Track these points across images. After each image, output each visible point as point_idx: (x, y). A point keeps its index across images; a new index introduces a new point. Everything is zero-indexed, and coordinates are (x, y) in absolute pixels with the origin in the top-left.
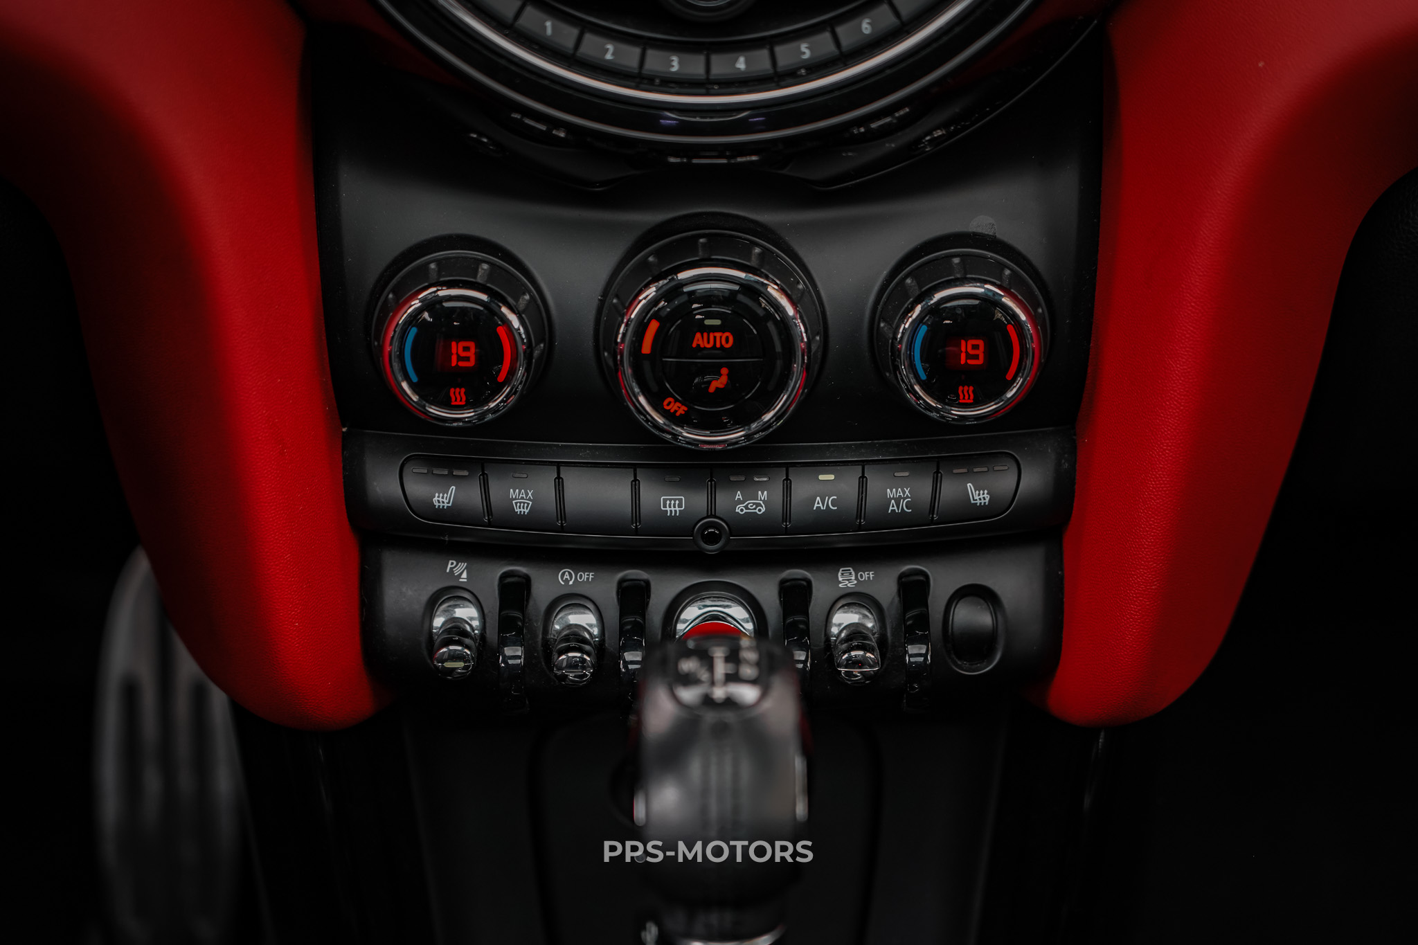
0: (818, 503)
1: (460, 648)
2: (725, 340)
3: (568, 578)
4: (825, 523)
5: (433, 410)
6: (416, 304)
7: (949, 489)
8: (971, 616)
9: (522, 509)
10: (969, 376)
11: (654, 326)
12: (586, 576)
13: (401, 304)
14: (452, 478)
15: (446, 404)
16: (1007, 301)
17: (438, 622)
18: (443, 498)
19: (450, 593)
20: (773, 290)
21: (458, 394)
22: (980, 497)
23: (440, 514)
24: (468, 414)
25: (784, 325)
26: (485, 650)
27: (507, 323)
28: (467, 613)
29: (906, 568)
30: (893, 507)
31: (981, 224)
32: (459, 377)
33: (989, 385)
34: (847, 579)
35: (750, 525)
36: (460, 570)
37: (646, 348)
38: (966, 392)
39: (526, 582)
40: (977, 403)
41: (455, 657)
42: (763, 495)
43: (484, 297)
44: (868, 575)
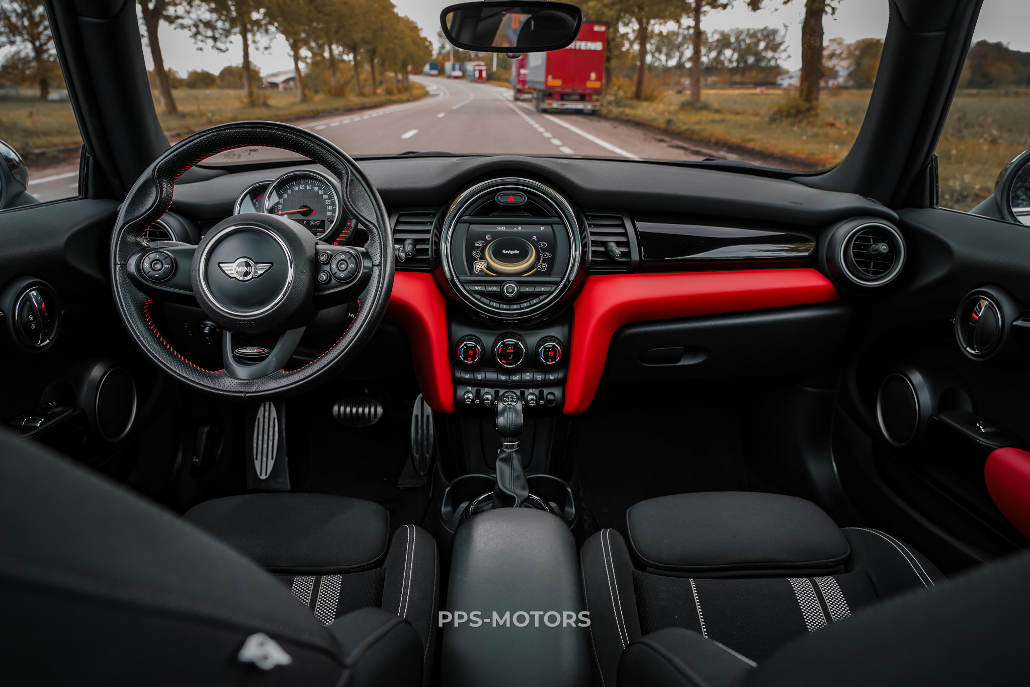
0: (526, 378)
2: (512, 351)
3: (486, 390)
4: (527, 381)
5: (465, 361)
6: (463, 345)
7: (547, 377)
8: (550, 397)
9: (479, 378)
10: (550, 357)
11: (501, 348)
12: (490, 389)
13: (461, 344)
14: (469, 373)
15: (468, 360)
16: (557, 346)
17: (466, 397)
18: (467, 377)
19: (468, 392)
20: (520, 343)
21: (470, 359)
22: (552, 378)
23: (467, 379)
24: (472, 362)
25: (522, 349)
26: (473, 401)
27: (477, 347)
28: (471, 395)
29: (540, 389)
30: (538, 379)
31: (552, 334)
32: (470, 356)
33: (554, 359)
34: (531, 391)
35: (516, 381)
36: (469, 388)
37: (500, 352)
38: (550, 360)
39: (480, 390)
40: (552, 361)
41: (468, 401)
42: (518, 376)
43: (474, 344)
44: (534, 390)
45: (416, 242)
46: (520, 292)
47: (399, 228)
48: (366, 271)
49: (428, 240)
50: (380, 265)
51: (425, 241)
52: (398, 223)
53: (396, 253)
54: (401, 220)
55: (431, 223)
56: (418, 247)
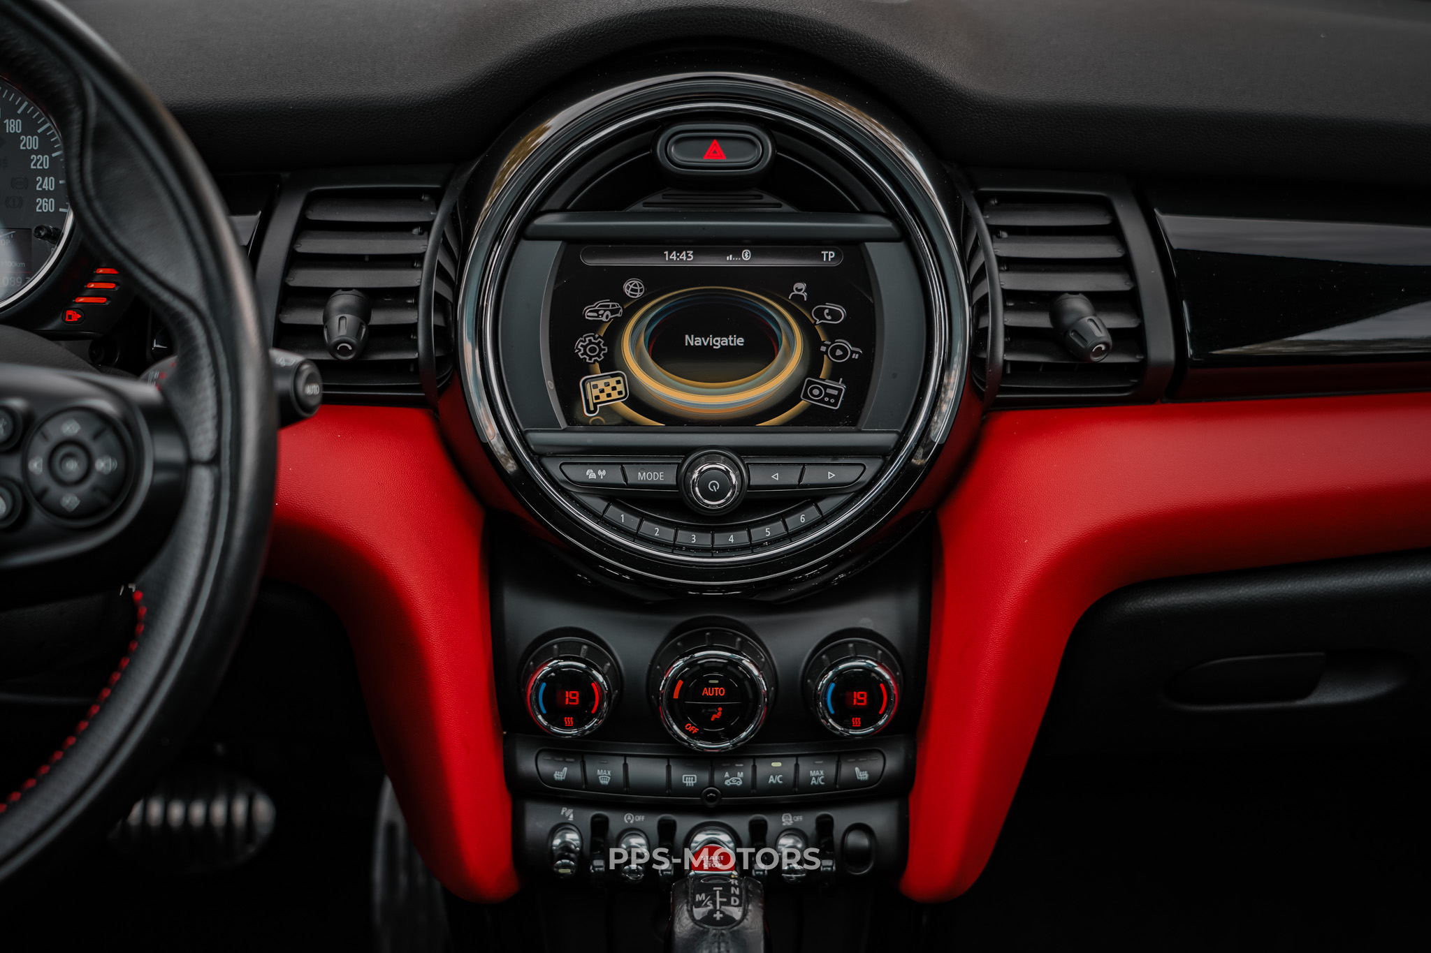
0: (772, 780)
1: (568, 861)
2: (721, 692)
3: (629, 819)
4: (775, 789)
5: (556, 730)
6: (547, 669)
7: (845, 770)
8: (858, 840)
9: (604, 781)
10: (858, 711)
11: (680, 683)
12: (640, 818)
13: (536, 670)
14: (565, 763)
15: (562, 726)
16: (878, 669)
17: (557, 842)
18: (560, 775)
19: (563, 826)
20: (746, 662)
21: (569, 720)
22: (863, 775)
23: (558, 783)
24: (574, 732)
25: (753, 682)
26: (583, 860)
27: (596, 679)
28: (572, 837)
29: (820, 813)
30: (813, 782)
31: (866, 622)
32: (570, 711)
33: (869, 717)
34: (787, 820)
35: (733, 790)
36: (569, 814)
37: (676, 696)
38: (857, 721)
39: (605, 821)
40: (863, 727)
41: (565, 866)
42: (741, 775)
43: (583, 666)
44: (799, 818)
45: (372, 298)
46: (749, 487)
47: (309, 245)
48: (162, 477)
49: (414, 291)
50: (215, 461)
51: (404, 296)
52: (304, 227)
53: (283, 384)
54: (314, 215)
55: (426, 227)
56: (378, 318)
